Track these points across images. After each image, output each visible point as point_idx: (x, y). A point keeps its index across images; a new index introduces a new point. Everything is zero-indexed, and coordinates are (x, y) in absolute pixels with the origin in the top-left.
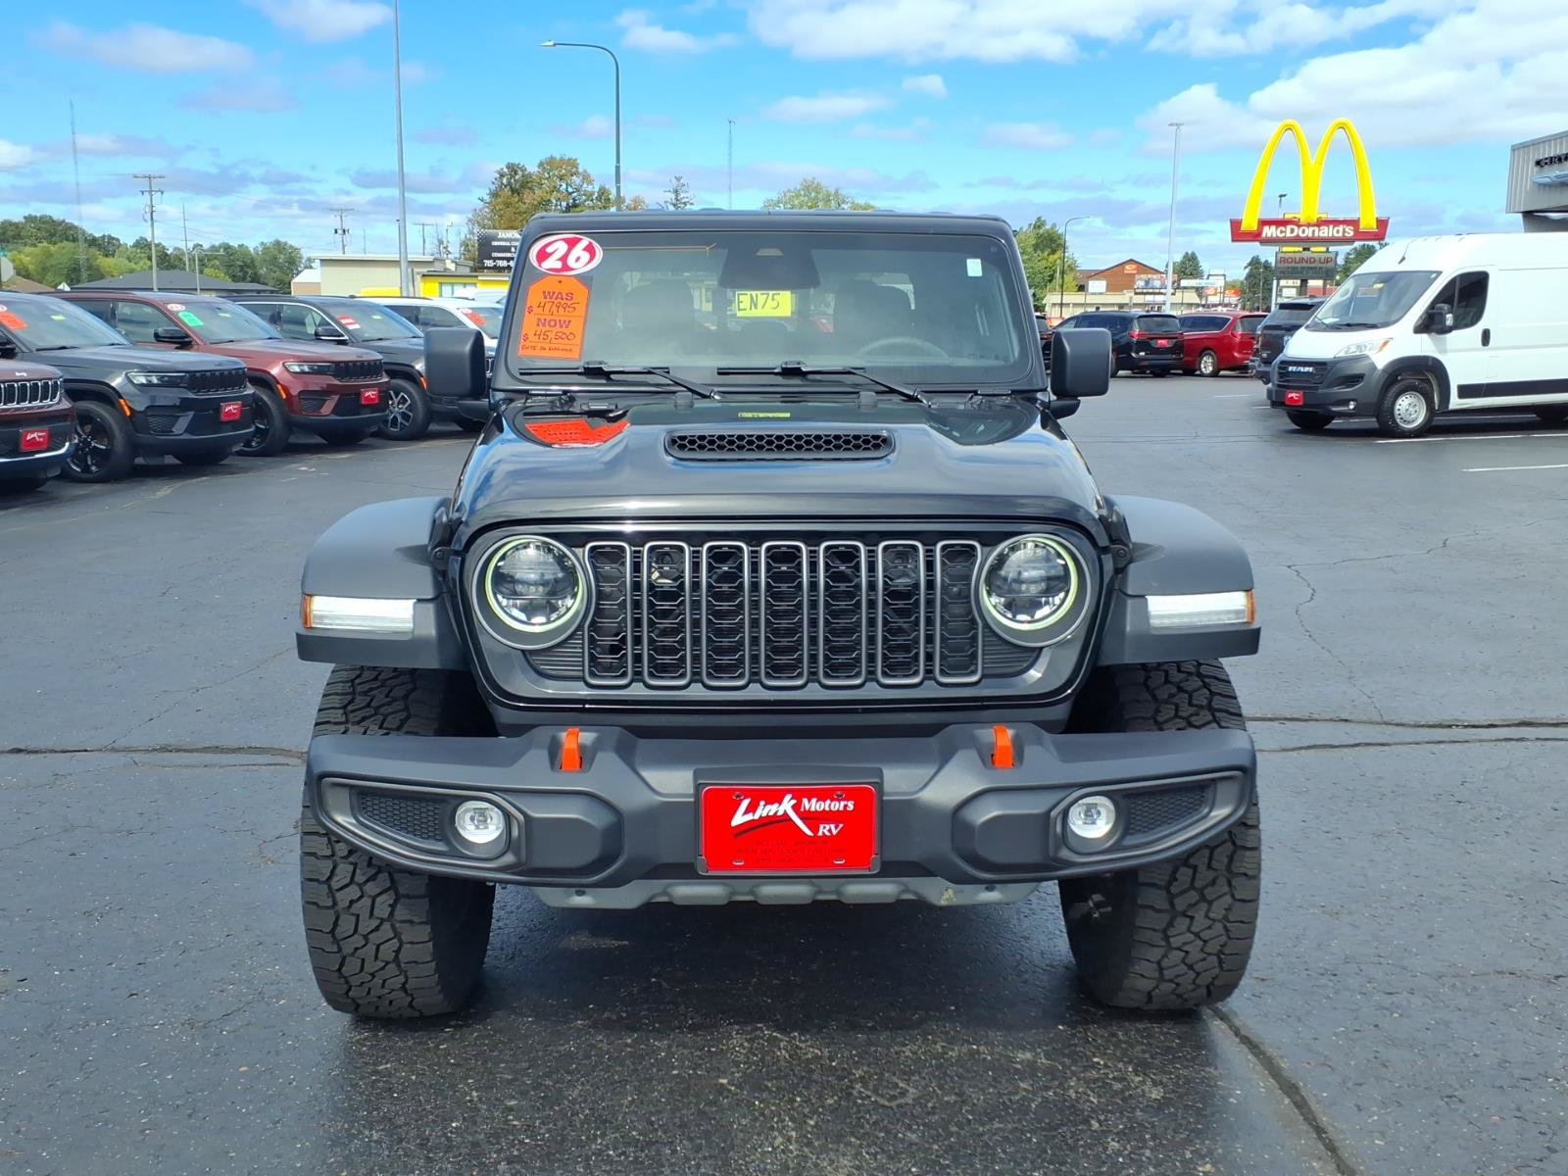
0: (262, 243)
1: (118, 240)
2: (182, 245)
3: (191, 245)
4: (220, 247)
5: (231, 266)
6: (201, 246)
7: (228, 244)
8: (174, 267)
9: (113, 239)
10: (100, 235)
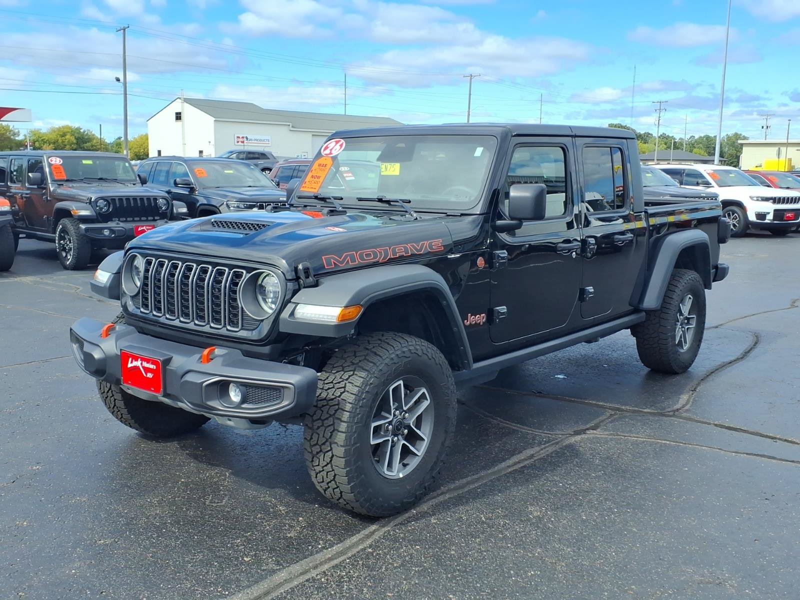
0: (727, 135)
1: (652, 135)
2: (683, 136)
3: (688, 136)
4: (704, 137)
5: (709, 147)
6: (694, 137)
7: (708, 136)
8: (678, 148)
9: (649, 134)
10: (644, 132)
